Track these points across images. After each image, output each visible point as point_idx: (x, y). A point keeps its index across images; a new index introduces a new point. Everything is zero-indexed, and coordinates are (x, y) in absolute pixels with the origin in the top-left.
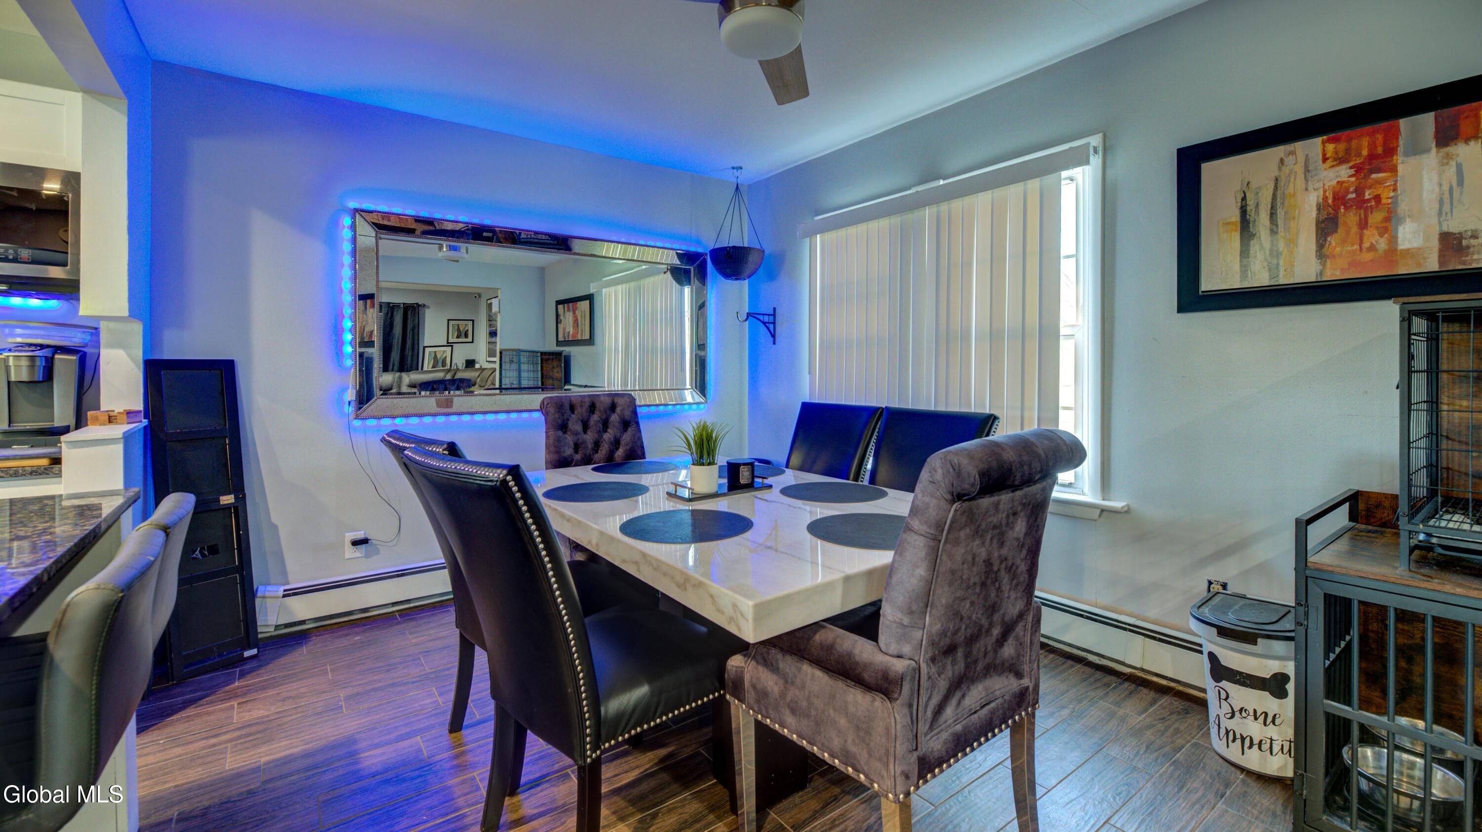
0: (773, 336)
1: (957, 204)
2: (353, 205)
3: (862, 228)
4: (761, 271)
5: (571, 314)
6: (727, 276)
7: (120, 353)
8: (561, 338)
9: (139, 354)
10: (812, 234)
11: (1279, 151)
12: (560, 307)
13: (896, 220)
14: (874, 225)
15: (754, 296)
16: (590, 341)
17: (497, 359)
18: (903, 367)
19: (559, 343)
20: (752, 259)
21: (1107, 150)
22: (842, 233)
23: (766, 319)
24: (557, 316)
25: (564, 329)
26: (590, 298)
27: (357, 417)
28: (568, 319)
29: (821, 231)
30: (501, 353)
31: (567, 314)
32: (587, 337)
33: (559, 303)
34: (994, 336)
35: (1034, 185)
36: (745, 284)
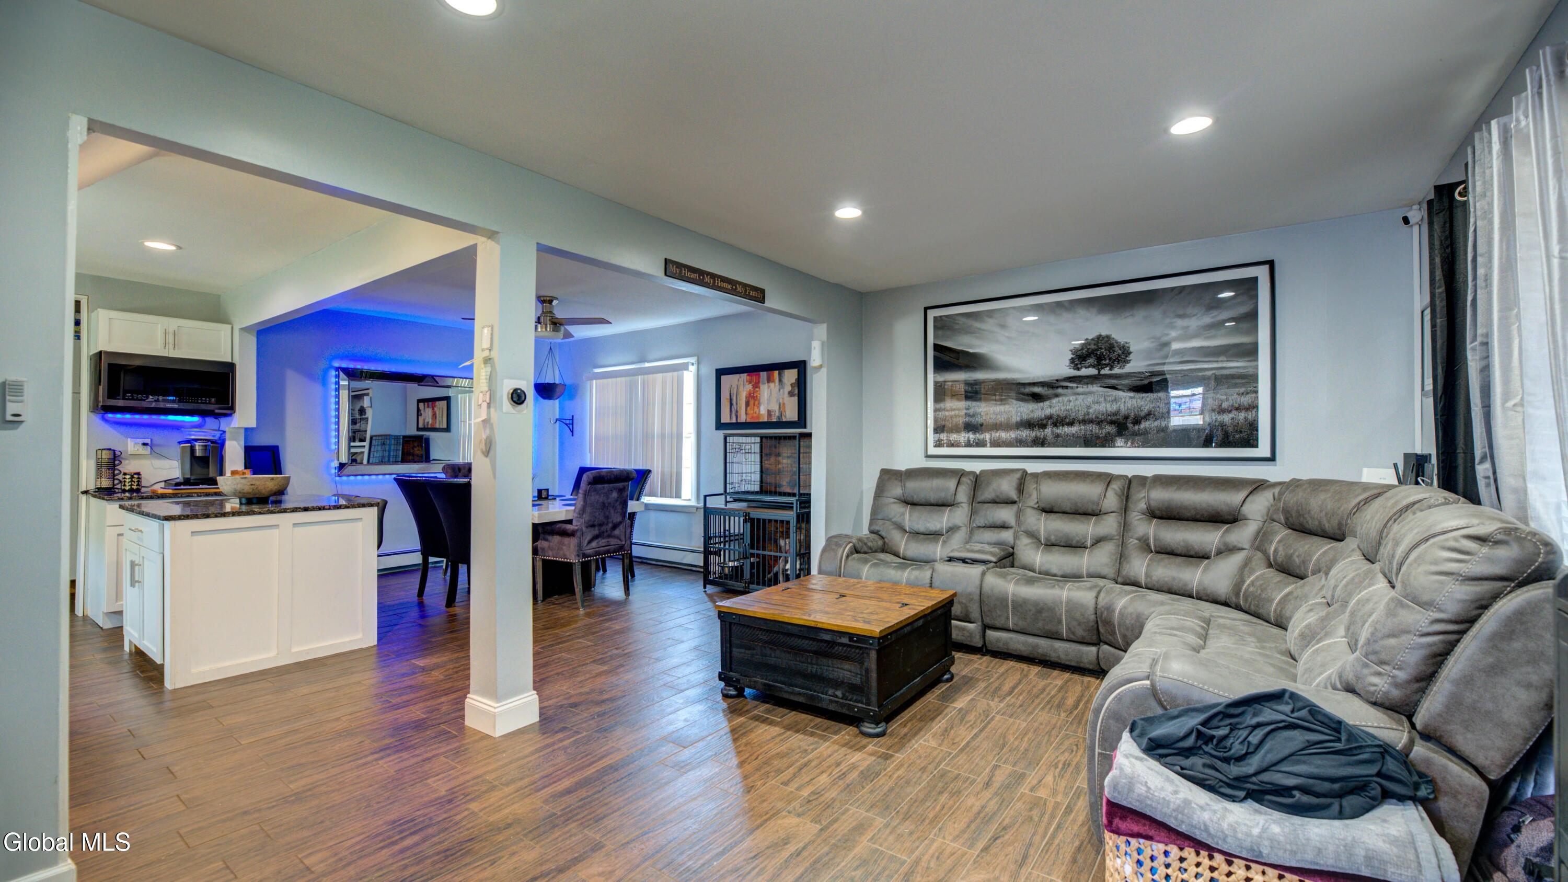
0: (572, 432)
1: (651, 376)
2: (336, 365)
3: (614, 380)
4: (566, 393)
5: (430, 410)
6: (544, 398)
7: (235, 443)
8: (421, 426)
9: (242, 443)
10: (591, 379)
11: (737, 376)
12: (421, 405)
13: (628, 378)
14: (619, 379)
15: (562, 409)
16: (448, 429)
17: (366, 444)
18: (630, 451)
19: (418, 429)
20: (559, 390)
21: (699, 363)
22: (605, 381)
23: (568, 422)
24: (418, 410)
25: (424, 420)
26: (447, 399)
27: (339, 476)
28: (427, 414)
29: (596, 379)
30: (371, 438)
31: (427, 410)
32: (445, 426)
33: (419, 401)
34: (663, 436)
35: (675, 374)
36: (557, 402)
